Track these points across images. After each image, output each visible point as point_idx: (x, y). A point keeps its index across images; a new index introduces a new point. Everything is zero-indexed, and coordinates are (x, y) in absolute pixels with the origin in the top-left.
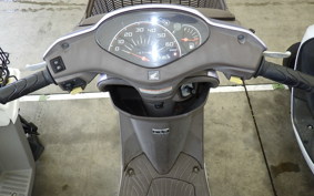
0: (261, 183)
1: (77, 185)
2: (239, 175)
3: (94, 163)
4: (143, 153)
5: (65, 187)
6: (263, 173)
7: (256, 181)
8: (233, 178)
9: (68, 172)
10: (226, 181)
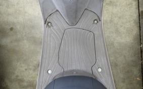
0: (132, 22)
1: (18, 27)
2: (120, 18)
3: (26, 12)
4: (57, 11)
5: (12, 29)
6: (136, 15)
7: (129, 22)
8: (116, 20)
9: (11, 19)
10: (111, 21)
